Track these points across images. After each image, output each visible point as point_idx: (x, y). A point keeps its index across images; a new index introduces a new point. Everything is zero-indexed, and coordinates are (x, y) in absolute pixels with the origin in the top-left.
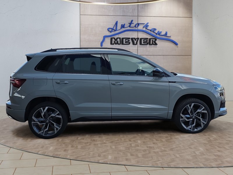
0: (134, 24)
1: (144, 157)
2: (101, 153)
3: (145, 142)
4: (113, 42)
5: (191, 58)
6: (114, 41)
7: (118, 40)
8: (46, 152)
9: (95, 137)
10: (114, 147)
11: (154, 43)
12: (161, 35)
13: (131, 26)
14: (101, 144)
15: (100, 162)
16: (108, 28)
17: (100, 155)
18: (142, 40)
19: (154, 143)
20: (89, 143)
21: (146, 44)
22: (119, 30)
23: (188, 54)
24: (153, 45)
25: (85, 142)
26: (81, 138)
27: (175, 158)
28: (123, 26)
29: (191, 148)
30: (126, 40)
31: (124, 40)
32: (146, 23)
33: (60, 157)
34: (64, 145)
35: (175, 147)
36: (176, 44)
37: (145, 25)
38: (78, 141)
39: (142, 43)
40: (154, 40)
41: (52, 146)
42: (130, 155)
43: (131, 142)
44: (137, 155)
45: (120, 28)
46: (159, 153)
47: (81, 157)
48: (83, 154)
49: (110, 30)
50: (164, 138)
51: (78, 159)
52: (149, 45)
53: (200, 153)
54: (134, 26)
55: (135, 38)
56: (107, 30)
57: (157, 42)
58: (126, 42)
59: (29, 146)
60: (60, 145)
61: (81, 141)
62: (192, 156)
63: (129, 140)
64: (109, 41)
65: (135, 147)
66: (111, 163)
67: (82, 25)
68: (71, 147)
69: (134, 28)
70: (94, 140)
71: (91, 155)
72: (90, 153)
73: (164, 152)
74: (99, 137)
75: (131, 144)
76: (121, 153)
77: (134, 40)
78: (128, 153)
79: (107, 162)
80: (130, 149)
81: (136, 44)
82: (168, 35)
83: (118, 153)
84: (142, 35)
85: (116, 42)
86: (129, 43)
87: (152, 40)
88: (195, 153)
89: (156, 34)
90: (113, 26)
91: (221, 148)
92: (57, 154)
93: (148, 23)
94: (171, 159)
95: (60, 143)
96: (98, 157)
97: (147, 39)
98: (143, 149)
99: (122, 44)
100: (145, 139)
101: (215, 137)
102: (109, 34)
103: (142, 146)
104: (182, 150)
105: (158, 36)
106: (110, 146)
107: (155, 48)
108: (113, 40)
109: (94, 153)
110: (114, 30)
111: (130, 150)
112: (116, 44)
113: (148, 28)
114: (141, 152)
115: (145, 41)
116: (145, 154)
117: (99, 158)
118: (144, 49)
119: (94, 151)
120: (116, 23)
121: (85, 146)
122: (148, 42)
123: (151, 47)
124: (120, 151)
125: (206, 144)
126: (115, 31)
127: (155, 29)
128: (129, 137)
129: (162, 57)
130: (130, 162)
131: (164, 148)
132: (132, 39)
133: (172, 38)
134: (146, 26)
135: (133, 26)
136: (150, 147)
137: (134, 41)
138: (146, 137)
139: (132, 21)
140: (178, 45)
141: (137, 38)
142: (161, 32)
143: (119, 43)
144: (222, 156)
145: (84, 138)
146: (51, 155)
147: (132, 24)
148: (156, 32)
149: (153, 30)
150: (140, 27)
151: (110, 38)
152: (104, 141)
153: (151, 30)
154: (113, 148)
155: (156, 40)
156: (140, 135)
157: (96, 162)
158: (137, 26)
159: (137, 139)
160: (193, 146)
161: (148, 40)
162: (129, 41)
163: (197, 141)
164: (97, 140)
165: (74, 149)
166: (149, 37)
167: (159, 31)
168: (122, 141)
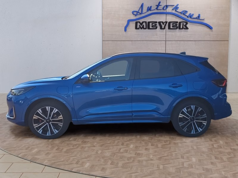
0: (162, 6)
1: (123, 167)
2: (81, 159)
3: (137, 146)
4: (138, 27)
5: (228, 44)
6: (140, 26)
7: (144, 24)
8: (26, 155)
9: (89, 137)
10: (100, 152)
11: (184, 27)
12: (193, 17)
13: (158, 9)
14: (89, 147)
15: (73, 171)
16: (133, 10)
17: (79, 161)
18: (171, 24)
19: (146, 149)
20: (77, 146)
21: (176, 28)
22: (145, 13)
23: (224, 39)
24: (183, 30)
25: (74, 144)
26: (74, 138)
27: (156, 170)
28: (149, 9)
29: (183, 158)
30: (152, 24)
31: (151, 24)
32: (175, 5)
33: (37, 162)
34: (50, 147)
35: (166, 155)
36: (211, 28)
37: (174, 6)
38: (68, 142)
39: (171, 27)
40: (185, 24)
41: (38, 147)
42: (110, 163)
43: (122, 146)
44: (118, 163)
45: (146, 11)
46: (144, 162)
47: (58, 163)
48: (62, 160)
49: (135, 13)
50: (162, 143)
51: (52, 166)
52: (179, 29)
53: (189, 165)
54: (162, 8)
55: (162, 22)
56: (132, 13)
57: (188, 26)
58: (152, 26)
59: (15, 146)
60: (46, 147)
61: (72, 142)
62: (176, 168)
63: (122, 144)
64: (134, 25)
65: (123, 153)
66: (84, 173)
67: (104, 9)
68: (56, 150)
69: (162, 11)
70: (85, 142)
71: (69, 161)
72: (70, 158)
73: (149, 161)
74: (93, 138)
75: (120, 149)
76: (102, 160)
77: (162, 23)
78: (110, 161)
79: (80, 171)
80: (116, 155)
81: (164, 28)
82: (200, 18)
83: (99, 161)
84: (171, 19)
85: (141, 26)
86: (156, 28)
87: (182, 24)
88: (183, 164)
89: (187, 16)
90: (139, 9)
91: (218, 159)
92: (36, 158)
93: (178, 5)
94: (150, 171)
95: (48, 144)
96: (76, 164)
97: (177, 22)
98: (129, 156)
99: (148, 29)
100: (140, 143)
101: (222, 143)
102: (133, 17)
103: (131, 151)
104: (172, 159)
105: (189, 19)
106: (97, 151)
107: (185, 33)
108: (139, 24)
109: (74, 159)
110: (139, 13)
111: (115, 157)
112: (141, 28)
113: (178, 10)
114: (124, 160)
115: (174, 25)
116: (127, 163)
117: (75, 166)
118: (173, 34)
119: (76, 156)
120: (142, 6)
121: (71, 149)
122: (178, 26)
123: (181, 31)
124: (103, 158)
125: (203, 153)
126: (141, 14)
127: (186, 11)
128: (125, 139)
129: (194, 42)
130: (104, 172)
131: (153, 155)
132: (160, 23)
133: (206, 21)
134: (176, 8)
135: (160, 9)
136: (139, 154)
137: (162, 25)
138: (143, 141)
139: (160, 3)
140: (213, 29)
141: (165, 22)
142: (193, 15)
143: (145, 27)
144: (211, 170)
145: (76, 139)
146: (29, 159)
147: (159, 6)
148: (187, 15)
149: (183, 13)
150: (169, 10)
151: (135, 22)
152: (95, 144)
153: (181, 13)
154: (98, 153)
155: (187, 23)
156: (138, 137)
157: (69, 170)
158: (165, 8)
159: (131, 143)
160: (187, 155)
161: (178, 24)
162: (156, 25)
163: (197, 148)
164: (88, 141)
165: (57, 153)
166: (179, 20)
167: (190, 14)
168: (114, 145)
